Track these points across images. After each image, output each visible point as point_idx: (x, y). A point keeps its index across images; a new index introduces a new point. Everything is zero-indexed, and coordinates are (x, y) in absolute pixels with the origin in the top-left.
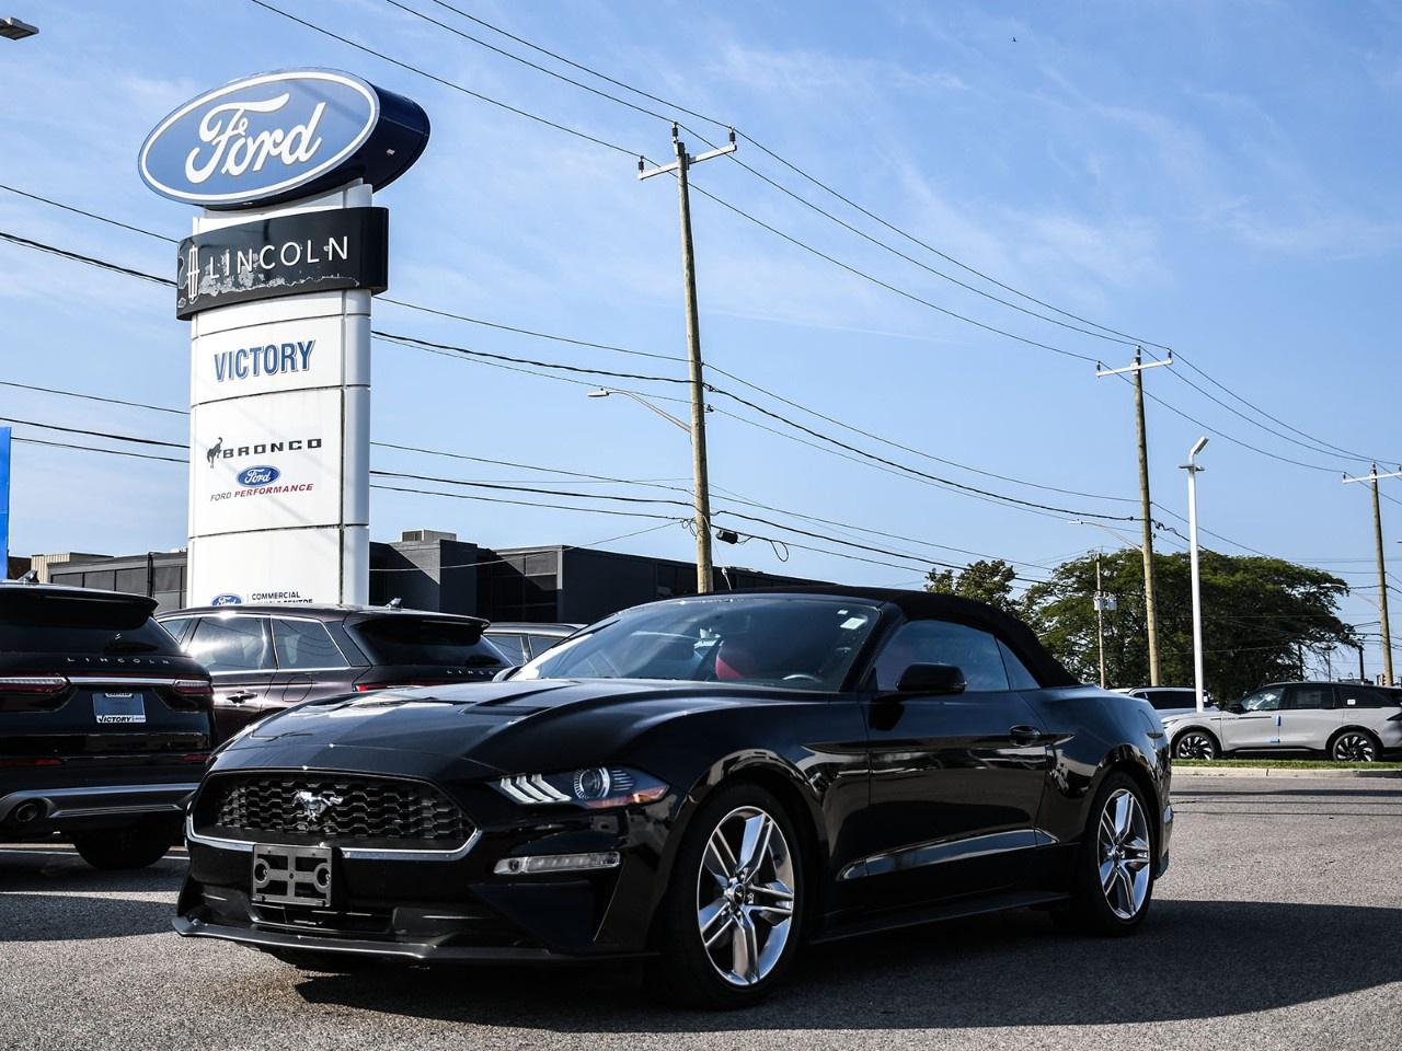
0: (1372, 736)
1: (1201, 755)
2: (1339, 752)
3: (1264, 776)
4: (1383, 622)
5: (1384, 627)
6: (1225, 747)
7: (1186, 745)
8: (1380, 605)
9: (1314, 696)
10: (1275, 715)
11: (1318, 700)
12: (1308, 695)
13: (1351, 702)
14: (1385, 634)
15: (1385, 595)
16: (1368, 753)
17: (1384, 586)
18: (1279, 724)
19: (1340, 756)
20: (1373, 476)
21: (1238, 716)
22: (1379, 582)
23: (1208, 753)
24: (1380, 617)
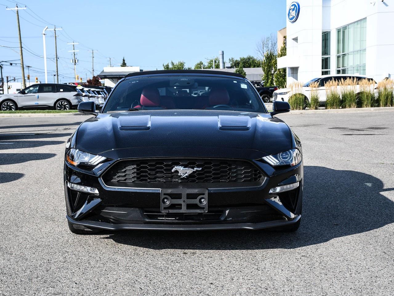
0: (68, 101)
1: (10, 109)
2: (58, 107)
3: (44, 116)
4: (21, 59)
5: (22, 61)
6: (19, 106)
7: (5, 105)
8: (20, 54)
9: (49, 88)
10: (37, 95)
11: (51, 90)
12: (47, 88)
13: (62, 90)
14: (22, 64)
15: (22, 50)
16: (67, 107)
17: (22, 47)
18: (38, 98)
19: (58, 108)
20: (16, 8)
21: (23, 95)
22: (20, 46)
23: (13, 108)
24: (20, 58)
